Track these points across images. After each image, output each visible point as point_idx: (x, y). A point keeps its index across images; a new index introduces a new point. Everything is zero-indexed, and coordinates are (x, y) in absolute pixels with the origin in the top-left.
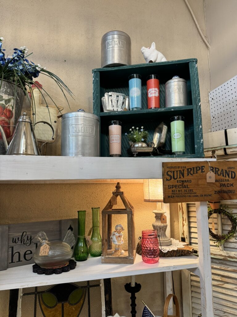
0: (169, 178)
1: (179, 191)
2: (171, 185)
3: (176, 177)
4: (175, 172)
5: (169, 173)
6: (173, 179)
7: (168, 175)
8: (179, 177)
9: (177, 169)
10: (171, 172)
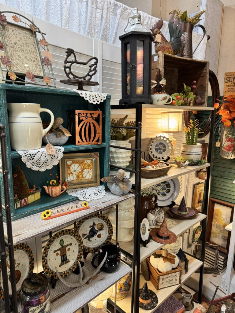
0: (227, 81)
1: (232, 88)
2: (228, 85)
3: (231, 81)
4: (231, 78)
5: (227, 79)
6: (229, 82)
7: (226, 80)
8: (233, 81)
9: (232, 76)
10: (228, 78)
